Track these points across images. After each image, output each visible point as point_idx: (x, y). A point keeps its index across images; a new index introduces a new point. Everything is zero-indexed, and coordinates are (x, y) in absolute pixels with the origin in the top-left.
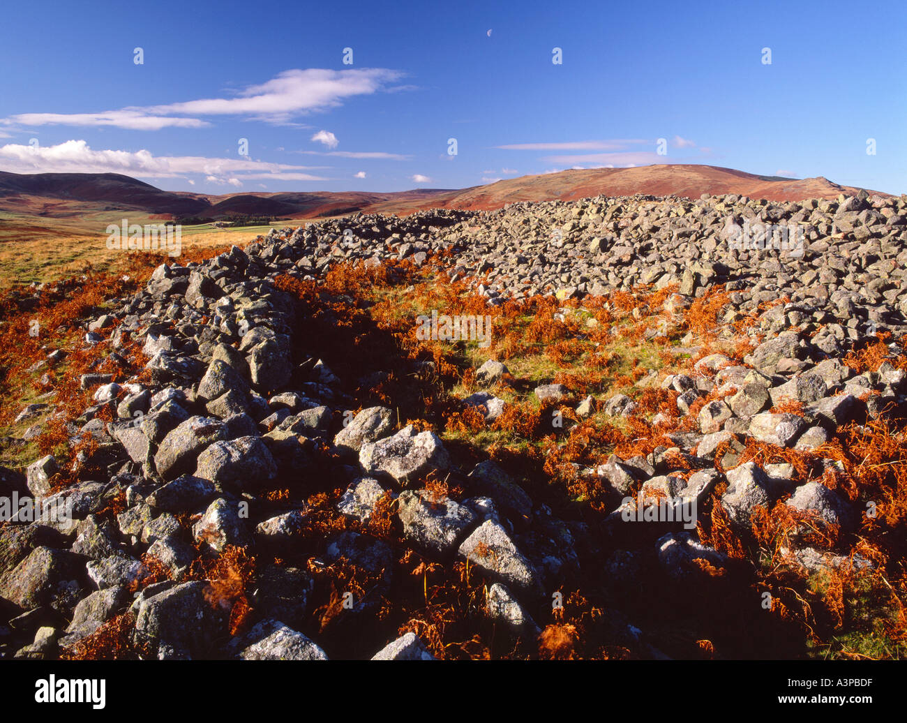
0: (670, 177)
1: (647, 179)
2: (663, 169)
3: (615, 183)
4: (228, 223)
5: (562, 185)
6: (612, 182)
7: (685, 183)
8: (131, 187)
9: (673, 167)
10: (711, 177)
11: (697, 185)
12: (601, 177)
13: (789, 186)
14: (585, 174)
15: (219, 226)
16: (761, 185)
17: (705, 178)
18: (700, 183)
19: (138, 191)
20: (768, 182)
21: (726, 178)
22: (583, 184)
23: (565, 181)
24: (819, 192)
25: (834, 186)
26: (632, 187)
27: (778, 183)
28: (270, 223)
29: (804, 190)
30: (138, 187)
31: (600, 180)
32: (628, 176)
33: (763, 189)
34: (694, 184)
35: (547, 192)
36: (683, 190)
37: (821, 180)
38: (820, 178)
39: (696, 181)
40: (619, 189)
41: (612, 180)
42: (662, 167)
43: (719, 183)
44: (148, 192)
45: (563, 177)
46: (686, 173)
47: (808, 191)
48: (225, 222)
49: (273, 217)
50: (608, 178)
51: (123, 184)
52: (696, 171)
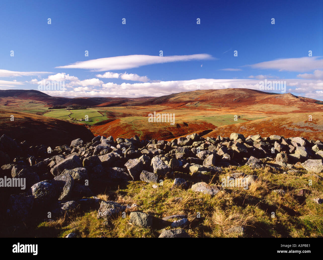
0: (234, 93)
1: (226, 94)
2: (232, 90)
3: (214, 95)
4: (71, 108)
5: (195, 96)
6: (213, 95)
7: (240, 95)
8: (40, 95)
9: (235, 89)
10: (249, 93)
11: (244, 96)
12: (209, 92)
13: (277, 96)
14: (203, 92)
15: (68, 109)
16: (267, 96)
17: (247, 93)
18: (245, 95)
19: (42, 96)
20: (270, 95)
21: (254, 93)
22: (203, 95)
23: (196, 94)
24: (289, 98)
25: (294, 96)
26: (220, 96)
27: (274, 95)
28: (87, 108)
29: (283, 97)
30: (42, 95)
31: (209, 94)
32: (219, 92)
33: (268, 97)
34: (243, 95)
35: (190, 98)
36: (239, 97)
37: (289, 94)
38: (289, 93)
39: (244, 94)
40: (216, 97)
41: (213, 94)
42: (231, 89)
43: (252, 95)
44: (46, 97)
45: (196, 93)
46: (240, 91)
47: (285, 98)
48: (70, 108)
49: (89, 106)
50: (212, 93)
51: (37, 94)
52: (244, 91)
